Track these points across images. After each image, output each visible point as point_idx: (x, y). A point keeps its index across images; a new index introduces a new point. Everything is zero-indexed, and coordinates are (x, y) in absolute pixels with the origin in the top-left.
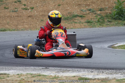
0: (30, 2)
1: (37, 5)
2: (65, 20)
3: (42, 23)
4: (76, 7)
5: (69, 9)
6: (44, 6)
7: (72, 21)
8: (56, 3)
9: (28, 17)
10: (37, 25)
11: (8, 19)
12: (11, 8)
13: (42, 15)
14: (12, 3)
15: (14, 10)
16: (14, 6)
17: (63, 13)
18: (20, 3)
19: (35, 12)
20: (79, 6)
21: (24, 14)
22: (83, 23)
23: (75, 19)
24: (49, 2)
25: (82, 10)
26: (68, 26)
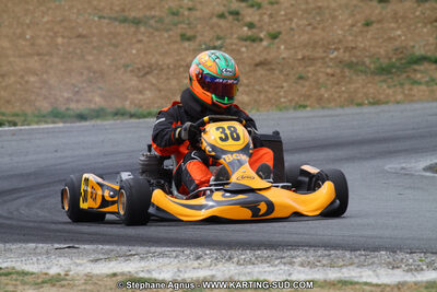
0: (271, 16)
1: (294, 26)
2: (382, 74)
3: (299, 87)
4: (425, 30)
5: (399, 36)
6: (315, 28)
7: (405, 75)
8: (358, 16)
9: (257, 65)
10: (282, 94)
12: (202, 35)
13: (303, 59)
14: (211, 18)
15: (211, 44)
16: (216, 29)
17: (378, 50)
18: (238, 20)
19: (282, 47)
23: (415, 70)
24: (337, 13)
26: (388, 95)
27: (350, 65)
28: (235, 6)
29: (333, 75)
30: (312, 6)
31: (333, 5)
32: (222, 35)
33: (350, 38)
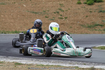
0: (66, 13)
1: (71, 16)
2: (89, 28)
3: (70, 29)
4: (99, 19)
5: (94, 20)
6: (75, 17)
7: (94, 28)
8: (85, 15)
9: (61, 24)
11: (45, 25)
12: (50, 17)
13: (72, 23)
14: (52, 13)
15: (52, 19)
17: (88, 22)
18: (58, 14)
19: (67, 20)
20: (102, 18)
21: (59, 22)
22: (101, 31)
23: (96, 27)
24: (80, 14)
25: (103, 21)
26: (90, 32)
27: (82, 25)
28: (58, 11)
29: (78, 27)
30: (75, 12)
31: (80, 12)
32: (54, 17)
33: (83, 19)
